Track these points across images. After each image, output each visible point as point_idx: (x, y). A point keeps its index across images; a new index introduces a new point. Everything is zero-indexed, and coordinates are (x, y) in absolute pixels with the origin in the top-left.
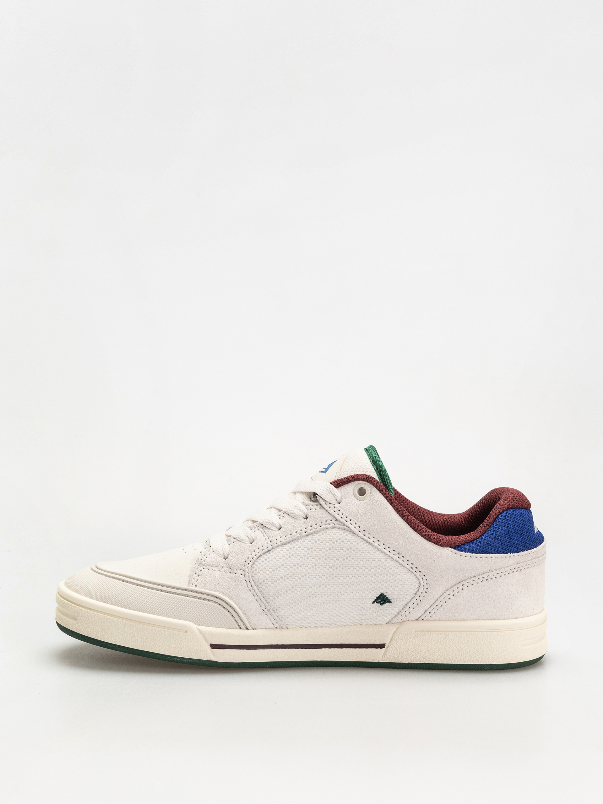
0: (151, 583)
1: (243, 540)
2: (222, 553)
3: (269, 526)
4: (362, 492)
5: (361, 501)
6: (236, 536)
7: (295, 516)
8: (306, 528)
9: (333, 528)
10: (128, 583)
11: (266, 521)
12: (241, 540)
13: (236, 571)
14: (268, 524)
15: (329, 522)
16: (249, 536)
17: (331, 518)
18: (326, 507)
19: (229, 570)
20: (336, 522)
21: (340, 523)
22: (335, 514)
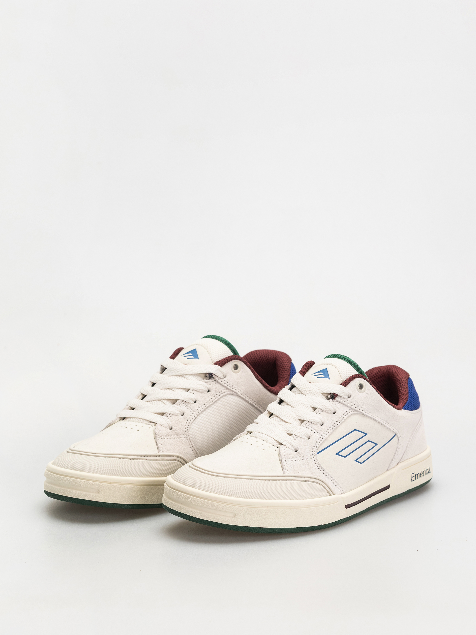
0: (138, 456)
1: (177, 414)
2: (168, 426)
3: (189, 401)
4: (236, 367)
5: (237, 374)
6: (172, 412)
7: (203, 391)
8: (212, 398)
9: (226, 395)
10: (124, 459)
11: (187, 398)
12: (176, 414)
13: (181, 436)
14: (188, 400)
15: (223, 391)
16: (180, 410)
17: (224, 388)
18: (220, 381)
19: (176, 437)
20: (227, 391)
21: (229, 391)
22: (226, 385)
